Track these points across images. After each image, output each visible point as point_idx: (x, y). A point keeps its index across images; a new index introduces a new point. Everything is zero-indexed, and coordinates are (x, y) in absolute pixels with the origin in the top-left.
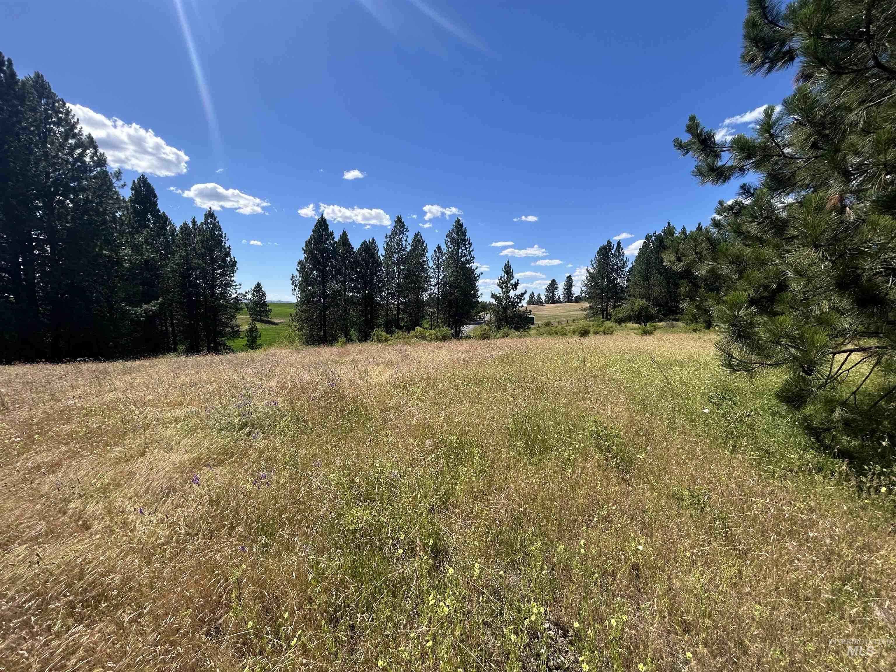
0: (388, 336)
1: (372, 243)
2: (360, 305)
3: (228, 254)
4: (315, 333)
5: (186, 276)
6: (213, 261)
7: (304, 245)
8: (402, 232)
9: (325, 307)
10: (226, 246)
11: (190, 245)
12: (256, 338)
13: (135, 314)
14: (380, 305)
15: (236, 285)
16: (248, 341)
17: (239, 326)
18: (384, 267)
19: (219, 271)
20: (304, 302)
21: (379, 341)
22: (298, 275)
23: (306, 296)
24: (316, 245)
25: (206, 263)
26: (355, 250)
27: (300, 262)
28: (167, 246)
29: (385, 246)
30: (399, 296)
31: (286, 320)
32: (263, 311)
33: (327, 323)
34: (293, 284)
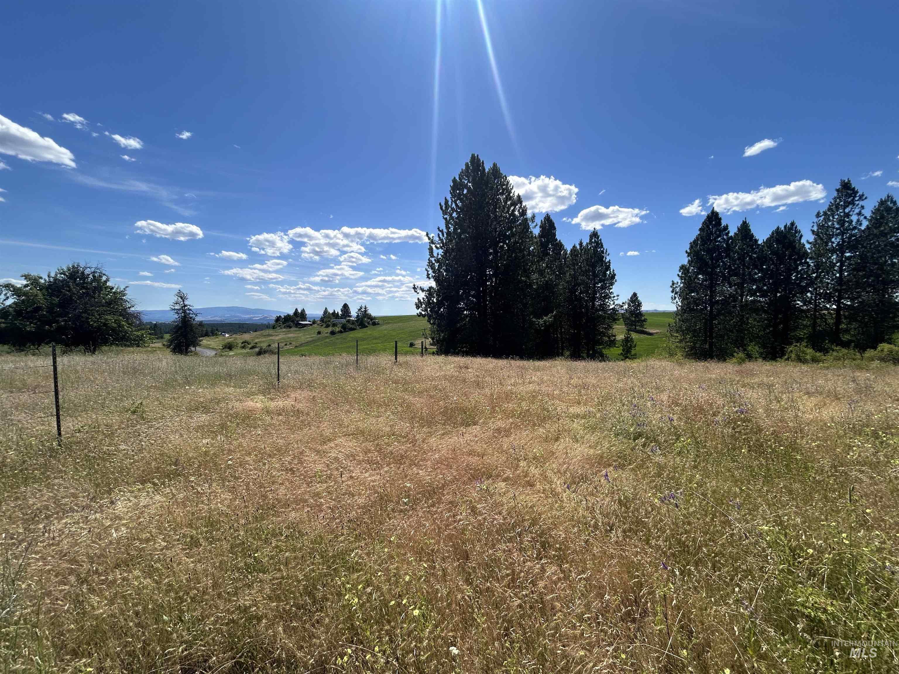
0: (818, 354)
1: (791, 229)
2: (765, 312)
3: (608, 268)
4: (698, 345)
5: (572, 291)
6: (595, 276)
7: (687, 248)
8: (852, 203)
9: (712, 316)
10: (607, 261)
11: (577, 265)
12: (630, 348)
13: (538, 324)
14: (803, 311)
15: (614, 297)
16: (623, 350)
17: (615, 336)
18: (811, 258)
19: (600, 285)
20: (685, 310)
21: (801, 360)
22: (680, 281)
23: (689, 303)
24: (703, 245)
25: (589, 279)
26: (760, 242)
27: (682, 267)
28: (560, 267)
29: (815, 228)
30: (840, 297)
31: (663, 330)
32: (638, 321)
33: (714, 335)
34: (672, 292)
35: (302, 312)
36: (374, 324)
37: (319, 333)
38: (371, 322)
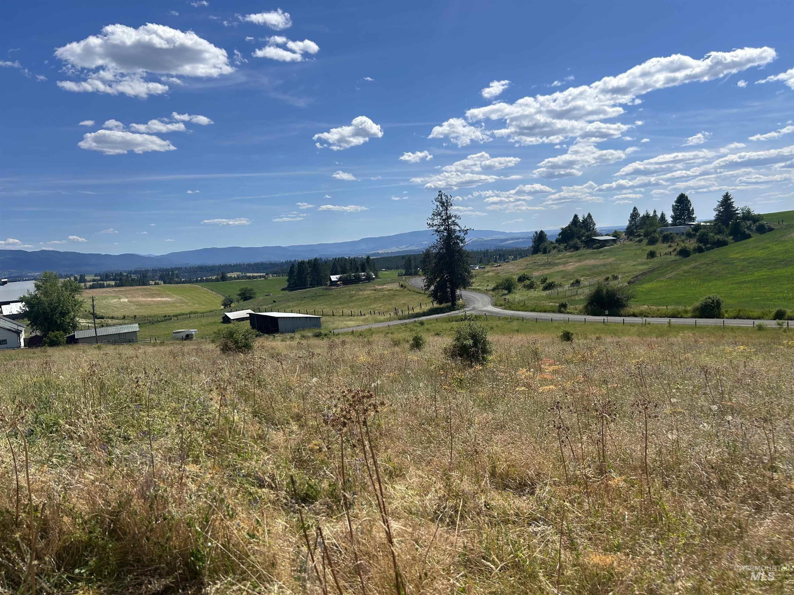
35: (585, 221)
36: (762, 230)
37: (652, 255)
38: (754, 227)
